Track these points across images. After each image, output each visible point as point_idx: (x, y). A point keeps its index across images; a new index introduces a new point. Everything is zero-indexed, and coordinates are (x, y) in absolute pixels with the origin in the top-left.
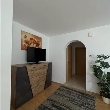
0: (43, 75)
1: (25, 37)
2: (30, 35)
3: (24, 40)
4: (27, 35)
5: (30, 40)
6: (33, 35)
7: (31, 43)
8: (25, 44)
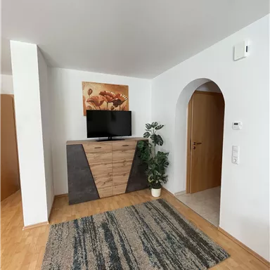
0: (122, 164)
1: (90, 92)
2: (100, 86)
3: (87, 97)
4: (93, 87)
5: (99, 96)
6: (106, 84)
7: (102, 102)
8: (89, 105)
